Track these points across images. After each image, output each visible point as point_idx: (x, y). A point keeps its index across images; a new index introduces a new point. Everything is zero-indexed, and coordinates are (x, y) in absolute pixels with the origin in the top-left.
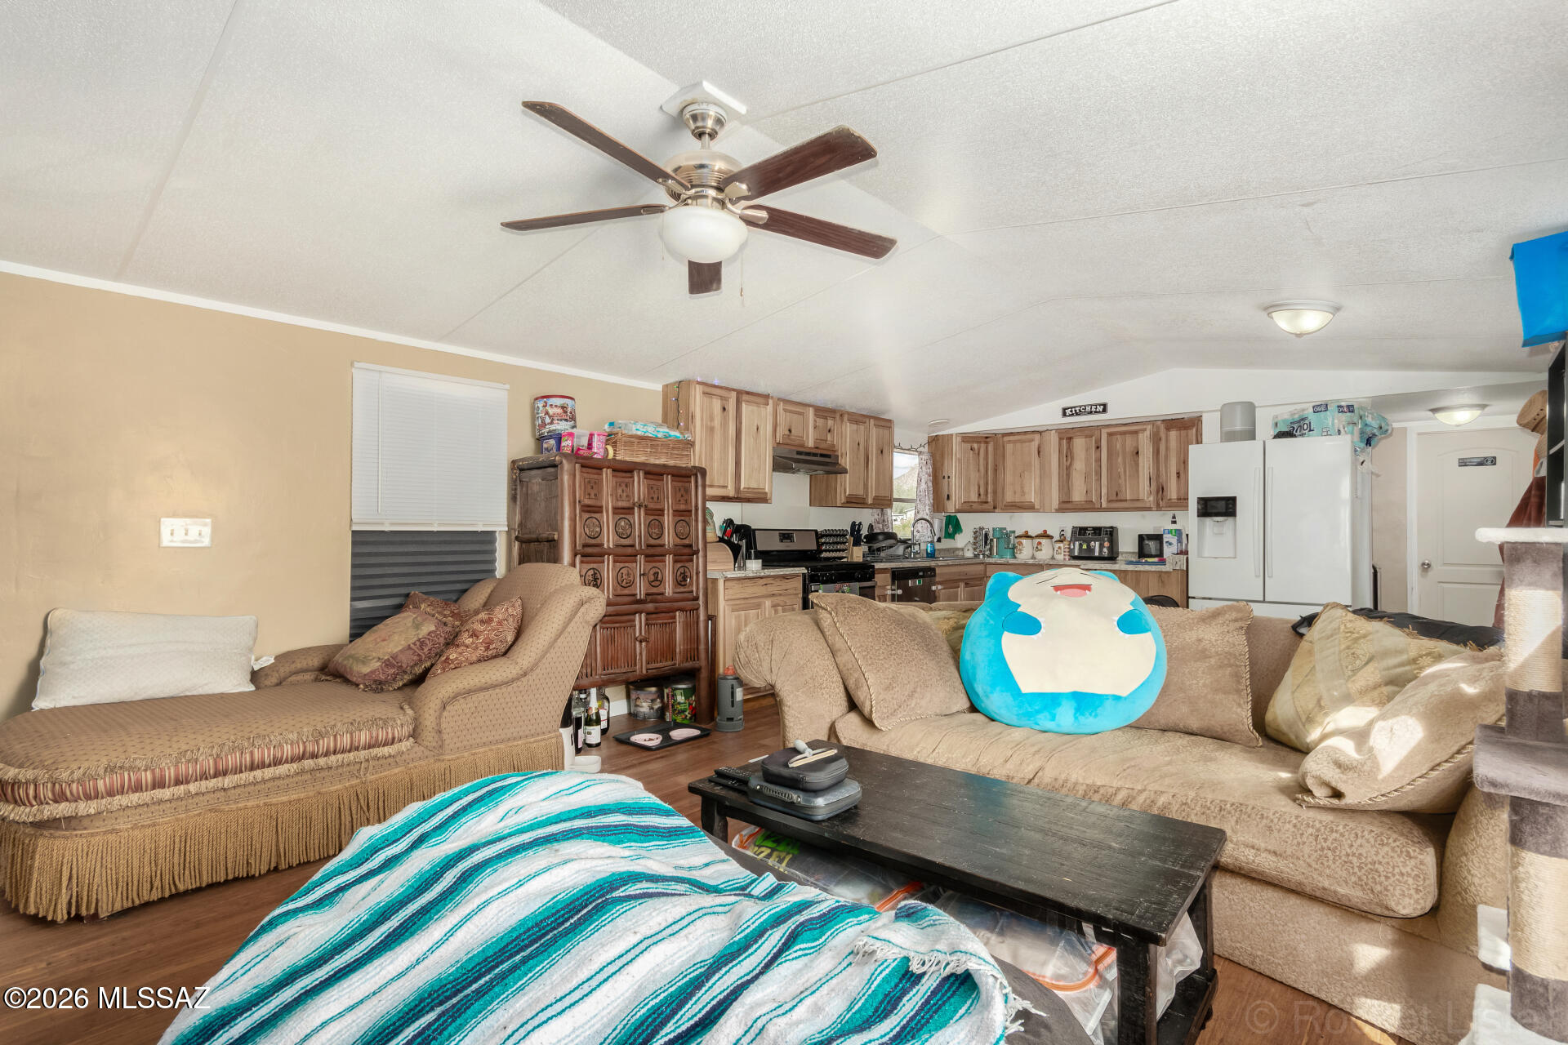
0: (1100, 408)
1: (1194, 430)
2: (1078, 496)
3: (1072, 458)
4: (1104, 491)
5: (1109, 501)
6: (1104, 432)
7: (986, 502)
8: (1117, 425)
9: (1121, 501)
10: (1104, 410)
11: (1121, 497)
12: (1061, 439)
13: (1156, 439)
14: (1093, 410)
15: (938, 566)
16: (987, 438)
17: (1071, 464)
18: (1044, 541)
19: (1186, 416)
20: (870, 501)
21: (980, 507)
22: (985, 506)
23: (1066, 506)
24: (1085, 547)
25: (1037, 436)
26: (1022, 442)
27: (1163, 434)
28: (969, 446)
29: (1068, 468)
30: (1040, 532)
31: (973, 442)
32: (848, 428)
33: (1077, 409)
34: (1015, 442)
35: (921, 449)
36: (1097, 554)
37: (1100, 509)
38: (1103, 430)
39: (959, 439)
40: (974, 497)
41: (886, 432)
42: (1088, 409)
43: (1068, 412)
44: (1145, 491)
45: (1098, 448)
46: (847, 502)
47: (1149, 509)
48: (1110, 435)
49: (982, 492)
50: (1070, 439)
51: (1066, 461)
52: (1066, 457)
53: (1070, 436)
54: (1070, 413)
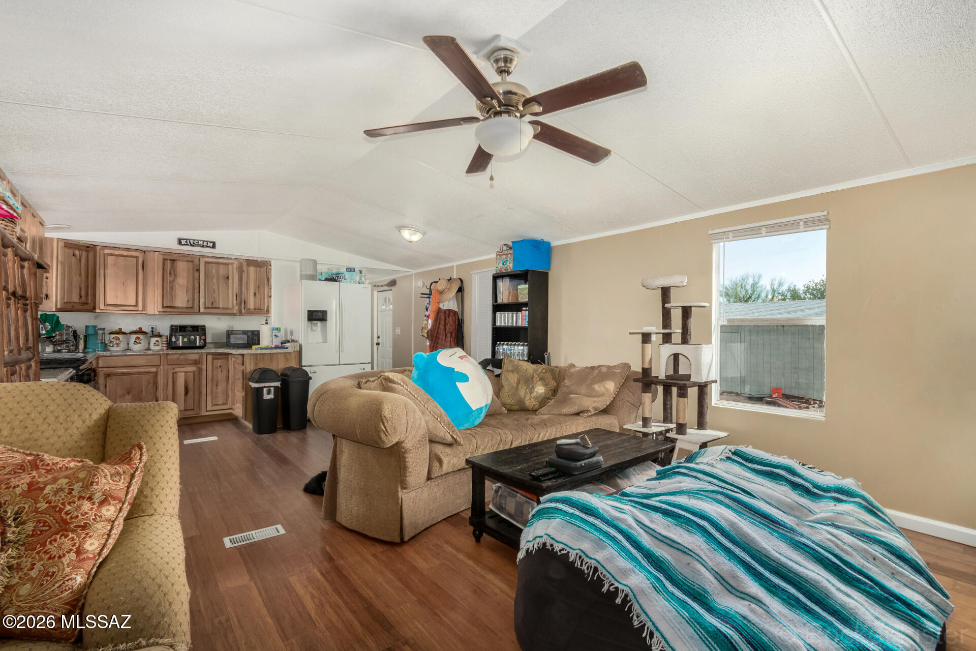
0: (210, 245)
1: (265, 268)
2: (180, 303)
3: (175, 276)
4: (202, 301)
5: (206, 308)
7: (87, 303)
8: (213, 257)
10: (214, 246)
11: (214, 306)
12: (166, 259)
13: (241, 271)
14: (205, 244)
16: (88, 247)
17: (174, 280)
19: (259, 260)
21: (81, 307)
22: (86, 307)
23: (169, 310)
24: (186, 339)
25: (140, 254)
27: (245, 268)
28: (71, 251)
29: (172, 282)
31: (75, 249)
33: (192, 241)
34: (116, 255)
36: (198, 344)
37: (198, 314)
39: (61, 244)
40: (75, 298)
42: (201, 243)
43: (183, 242)
44: (232, 302)
45: (197, 270)
47: (234, 314)
48: (207, 263)
49: (83, 294)
50: (175, 261)
51: (170, 276)
52: (170, 273)
53: (173, 258)
54: (186, 243)
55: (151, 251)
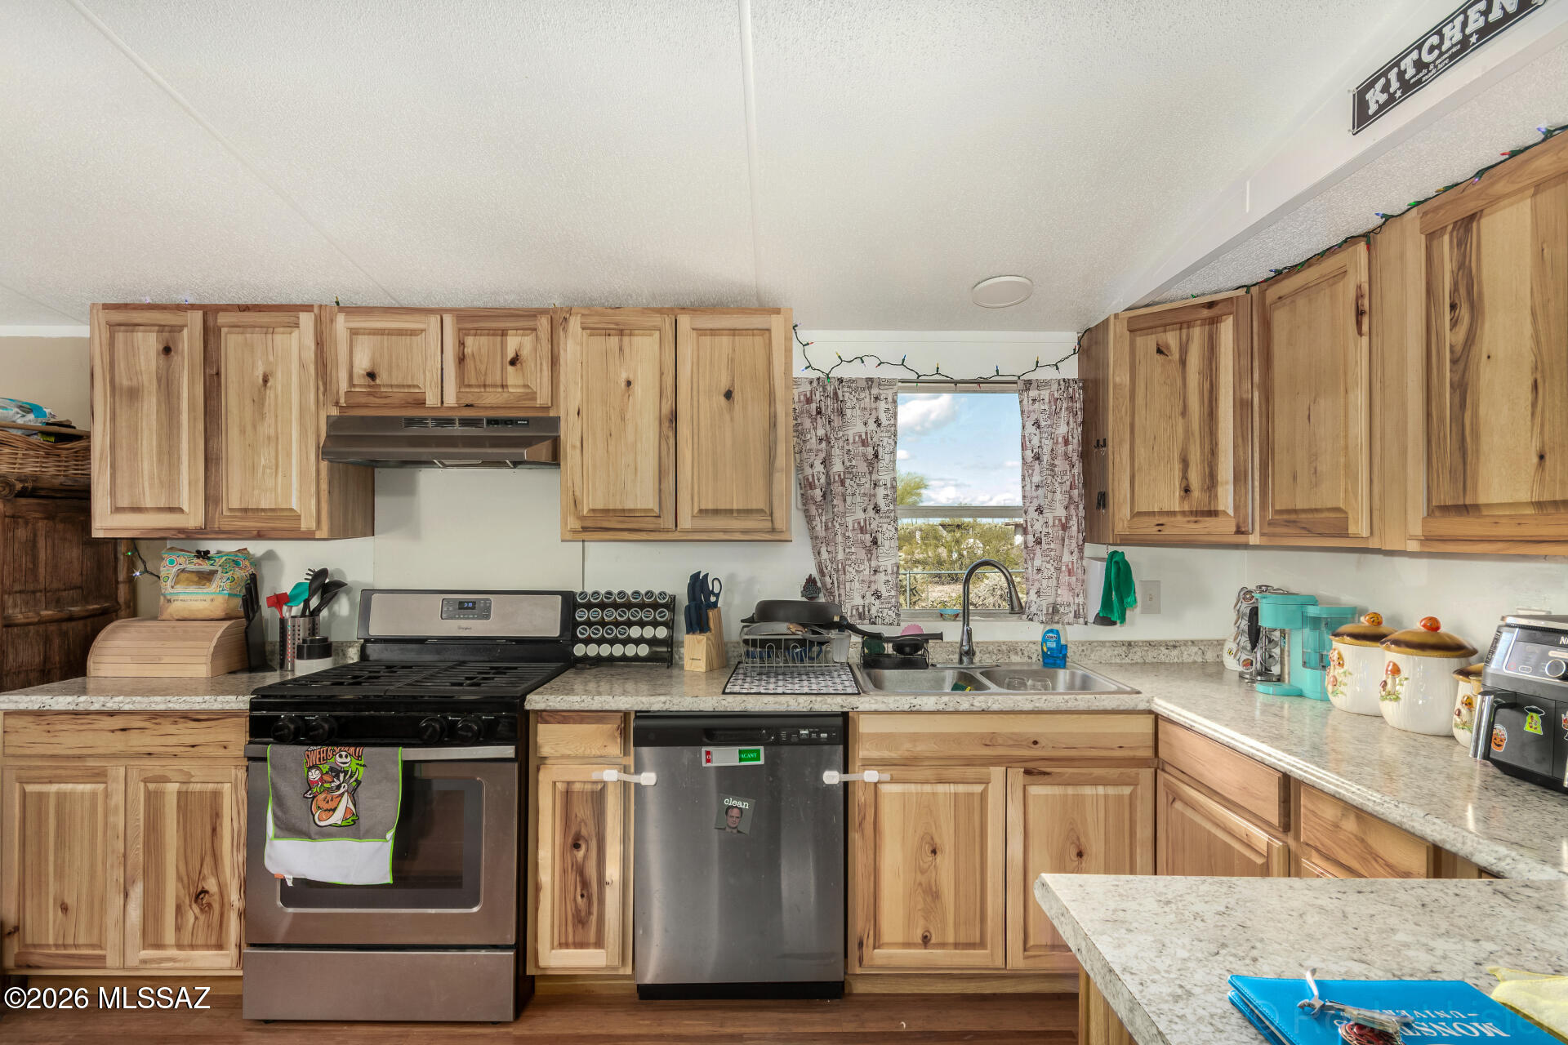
3: (1476, 311)
12: (1431, 237)
14: (1474, 25)
16: (1213, 305)
17: (1471, 339)
18: (1417, 662)
20: (686, 523)
21: (1191, 528)
22: (1208, 525)
23: (1460, 529)
25: (1359, 257)
26: (1312, 292)
28: (1151, 341)
29: (1463, 356)
30: (1415, 625)
31: (1165, 327)
32: (587, 349)
35: (1043, 374)
39: (1121, 327)
40: (1167, 499)
43: (1375, 97)
46: (585, 529)
49: (1195, 478)
51: (1454, 323)
52: (1453, 307)
53: (1471, 207)
54: (1383, 98)
55: (1387, 218)
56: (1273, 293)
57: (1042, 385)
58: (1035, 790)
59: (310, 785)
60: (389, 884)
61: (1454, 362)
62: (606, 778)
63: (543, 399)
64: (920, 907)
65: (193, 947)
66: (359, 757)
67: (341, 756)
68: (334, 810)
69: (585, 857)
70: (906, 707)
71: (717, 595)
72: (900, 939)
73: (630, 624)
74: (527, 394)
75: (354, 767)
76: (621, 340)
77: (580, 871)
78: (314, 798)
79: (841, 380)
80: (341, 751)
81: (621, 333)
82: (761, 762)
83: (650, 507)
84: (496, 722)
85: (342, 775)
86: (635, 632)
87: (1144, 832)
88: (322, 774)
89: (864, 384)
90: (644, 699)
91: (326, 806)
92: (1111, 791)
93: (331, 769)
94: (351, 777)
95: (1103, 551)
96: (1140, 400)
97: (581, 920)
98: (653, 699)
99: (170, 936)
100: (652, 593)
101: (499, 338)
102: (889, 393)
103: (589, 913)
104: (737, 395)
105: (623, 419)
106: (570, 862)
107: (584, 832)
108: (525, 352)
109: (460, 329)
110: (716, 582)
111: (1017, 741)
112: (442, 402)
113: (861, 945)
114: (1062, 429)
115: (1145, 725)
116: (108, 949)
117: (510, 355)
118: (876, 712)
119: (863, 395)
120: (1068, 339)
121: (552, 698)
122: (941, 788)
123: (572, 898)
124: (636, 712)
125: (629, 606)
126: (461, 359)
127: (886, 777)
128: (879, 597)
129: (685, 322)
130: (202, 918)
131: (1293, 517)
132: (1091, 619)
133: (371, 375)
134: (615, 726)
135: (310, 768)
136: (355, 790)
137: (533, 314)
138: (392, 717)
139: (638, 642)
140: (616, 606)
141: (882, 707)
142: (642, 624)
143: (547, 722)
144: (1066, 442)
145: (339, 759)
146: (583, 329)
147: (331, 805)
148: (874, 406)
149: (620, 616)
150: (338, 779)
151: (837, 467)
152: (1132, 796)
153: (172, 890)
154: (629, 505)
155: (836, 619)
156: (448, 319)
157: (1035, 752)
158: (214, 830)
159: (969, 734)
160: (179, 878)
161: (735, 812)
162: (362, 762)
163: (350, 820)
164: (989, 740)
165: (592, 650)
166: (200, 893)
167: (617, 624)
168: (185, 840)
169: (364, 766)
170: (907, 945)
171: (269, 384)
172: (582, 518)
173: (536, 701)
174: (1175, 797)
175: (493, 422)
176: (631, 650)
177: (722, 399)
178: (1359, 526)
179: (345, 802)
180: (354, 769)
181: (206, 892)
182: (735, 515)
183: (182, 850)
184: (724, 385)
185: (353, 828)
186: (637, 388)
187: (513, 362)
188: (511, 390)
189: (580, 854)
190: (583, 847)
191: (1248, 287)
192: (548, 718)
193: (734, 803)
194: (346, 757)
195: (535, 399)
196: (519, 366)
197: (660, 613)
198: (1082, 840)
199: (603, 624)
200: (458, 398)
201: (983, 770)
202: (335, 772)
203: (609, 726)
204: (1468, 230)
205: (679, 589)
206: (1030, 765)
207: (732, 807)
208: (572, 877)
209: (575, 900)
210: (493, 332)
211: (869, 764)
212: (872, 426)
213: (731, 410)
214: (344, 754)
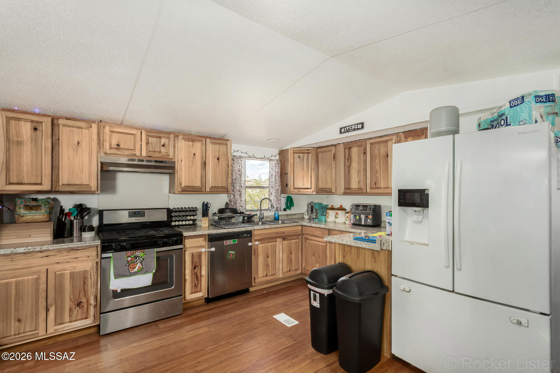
0: (360, 126)
1: (423, 137)
2: (354, 185)
3: (351, 161)
4: (368, 181)
5: (371, 188)
6: (368, 143)
7: (308, 188)
8: (376, 138)
9: (378, 188)
11: (378, 185)
12: (345, 149)
14: (356, 127)
15: (254, 230)
16: (308, 150)
17: (350, 165)
18: (340, 212)
20: (208, 189)
23: (348, 191)
24: (358, 218)
25: (333, 148)
26: (325, 152)
28: (298, 155)
29: (349, 167)
30: (338, 206)
31: (300, 153)
32: (182, 145)
34: (322, 152)
35: (273, 158)
36: (363, 223)
37: (366, 194)
38: (367, 142)
39: (292, 152)
41: (223, 148)
43: (343, 130)
45: (365, 153)
46: (183, 191)
48: (372, 144)
50: (350, 148)
51: (348, 162)
52: (348, 160)
53: (350, 146)
54: (344, 131)
55: (338, 144)
56: (319, 150)
57: (273, 160)
58: (285, 242)
59: (128, 262)
60: (150, 285)
61: (348, 168)
62: (202, 251)
63: (171, 156)
64: (265, 269)
65: (76, 321)
66: (144, 252)
67: (138, 253)
68: (135, 268)
69: (197, 271)
70: (263, 228)
71: (209, 207)
72: (262, 276)
73: (187, 216)
74: (167, 155)
75: (142, 255)
76: (192, 143)
77: (196, 274)
78: (129, 265)
79: (234, 156)
80: (138, 251)
81: (192, 141)
82: (237, 242)
83: (200, 185)
84: (178, 239)
85: (138, 258)
86: (189, 218)
87: (300, 248)
88: (132, 258)
89: (238, 157)
90: (211, 231)
91: (133, 267)
92: (295, 240)
93: (135, 257)
94: (141, 258)
95: (285, 196)
96: (295, 166)
97: (196, 286)
98: (213, 231)
99: (67, 318)
100: (193, 207)
101: (159, 139)
102: (244, 160)
103: (198, 284)
104: (220, 159)
105: (193, 163)
106: (193, 273)
107: (197, 265)
108: (167, 144)
109: (147, 135)
110: (209, 204)
111: (281, 233)
112: (141, 155)
113: (255, 279)
114: (277, 170)
115: (300, 228)
116: (40, 330)
117: (162, 144)
118: (258, 229)
119: (238, 160)
120: (277, 151)
121: (189, 233)
122: (269, 244)
123: (194, 281)
124: (208, 234)
125: (187, 211)
126: (147, 143)
127: (260, 243)
128: (242, 207)
129: (208, 140)
130: (80, 311)
131: (322, 189)
132: (282, 209)
133: (118, 145)
134: (204, 238)
135: (128, 257)
136: (142, 261)
137: (169, 133)
138: (148, 241)
139: (189, 220)
140: (183, 211)
141: (259, 228)
142: (190, 216)
143: (188, 239)
144: (278, 173)
145: (137, 253)
146: (183, 139)
147: (134, 266)
148: (241, 162)
149: (185, 214)
150: (137, 259)
151: (234, 177)
152: (299, 241)
153: (68, 304)
154: (194, 185)
155: (239, 212)
156: (143, 132)
157: (284, 235)
158: (84, 283)
159: (274, 232)
160: (71, 300)
161: (231, 254)
162: (144, 253)
163: (140, 270)
164: (277, 233)
165: (177, 223)
166: (79, 303)
167: (184, 216)
168: (73, 288)
169: (145, 254)
170: (263, 277)
171: (80, 144)
172: (182, 188)
173: (185, 234)
174: (306, 239)
175: (156, 161)
176: (187, 223)
177: (217, 160)
178: (333, 191)
179: (139, 265)
180: (142, 256)
181: (81, 302)
182: (219, 188)
183: (72, 291)
184: (217, 156)
185: (141, 271)
186: (197, 156)
187: (163, 146)
188: (162, 153)
189: (196, 270)
190: (197, 268)
191: (314, 148)
192: (188, 238)
193: (231, 252)
194: (140, 252)
195: (169, 156)
196: (165, 147)
197: (195, 212)
198: (291, 251)
199: (180, 216)
200: (147, 154)
201: (276, 239)
202: (136, 257)
203: (203, 238)
204: (350, 149)
205: (200, 207)
206: (283, 237)
207: (230, 253)
208: (194, 276)
209: (195, 281)
210: (157, 137)
211: (256, 240)
212: (241, 167)
213: (219, 163)
214: (139, 252)
